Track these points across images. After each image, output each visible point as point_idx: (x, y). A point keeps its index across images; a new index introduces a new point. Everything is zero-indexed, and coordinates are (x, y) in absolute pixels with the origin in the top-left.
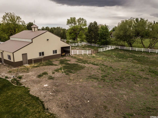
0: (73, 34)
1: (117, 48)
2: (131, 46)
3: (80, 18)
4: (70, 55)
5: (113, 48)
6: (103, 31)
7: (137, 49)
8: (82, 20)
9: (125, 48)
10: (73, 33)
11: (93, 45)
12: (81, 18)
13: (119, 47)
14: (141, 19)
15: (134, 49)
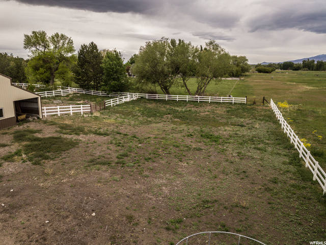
0: (42, 70)
1: (142, 97)
2: (168, 93)
3: (57, 33)
4: (38, 118)
5: (134, 98)
6: (111, 63)
7: (177, 98)
8: (62, 39)
9: (157, 97)
10: (42, 67)
11: (92, 92)
12: (60, 34)
13: (147, 96)
14: (180, 40)
15: (173, 97)
